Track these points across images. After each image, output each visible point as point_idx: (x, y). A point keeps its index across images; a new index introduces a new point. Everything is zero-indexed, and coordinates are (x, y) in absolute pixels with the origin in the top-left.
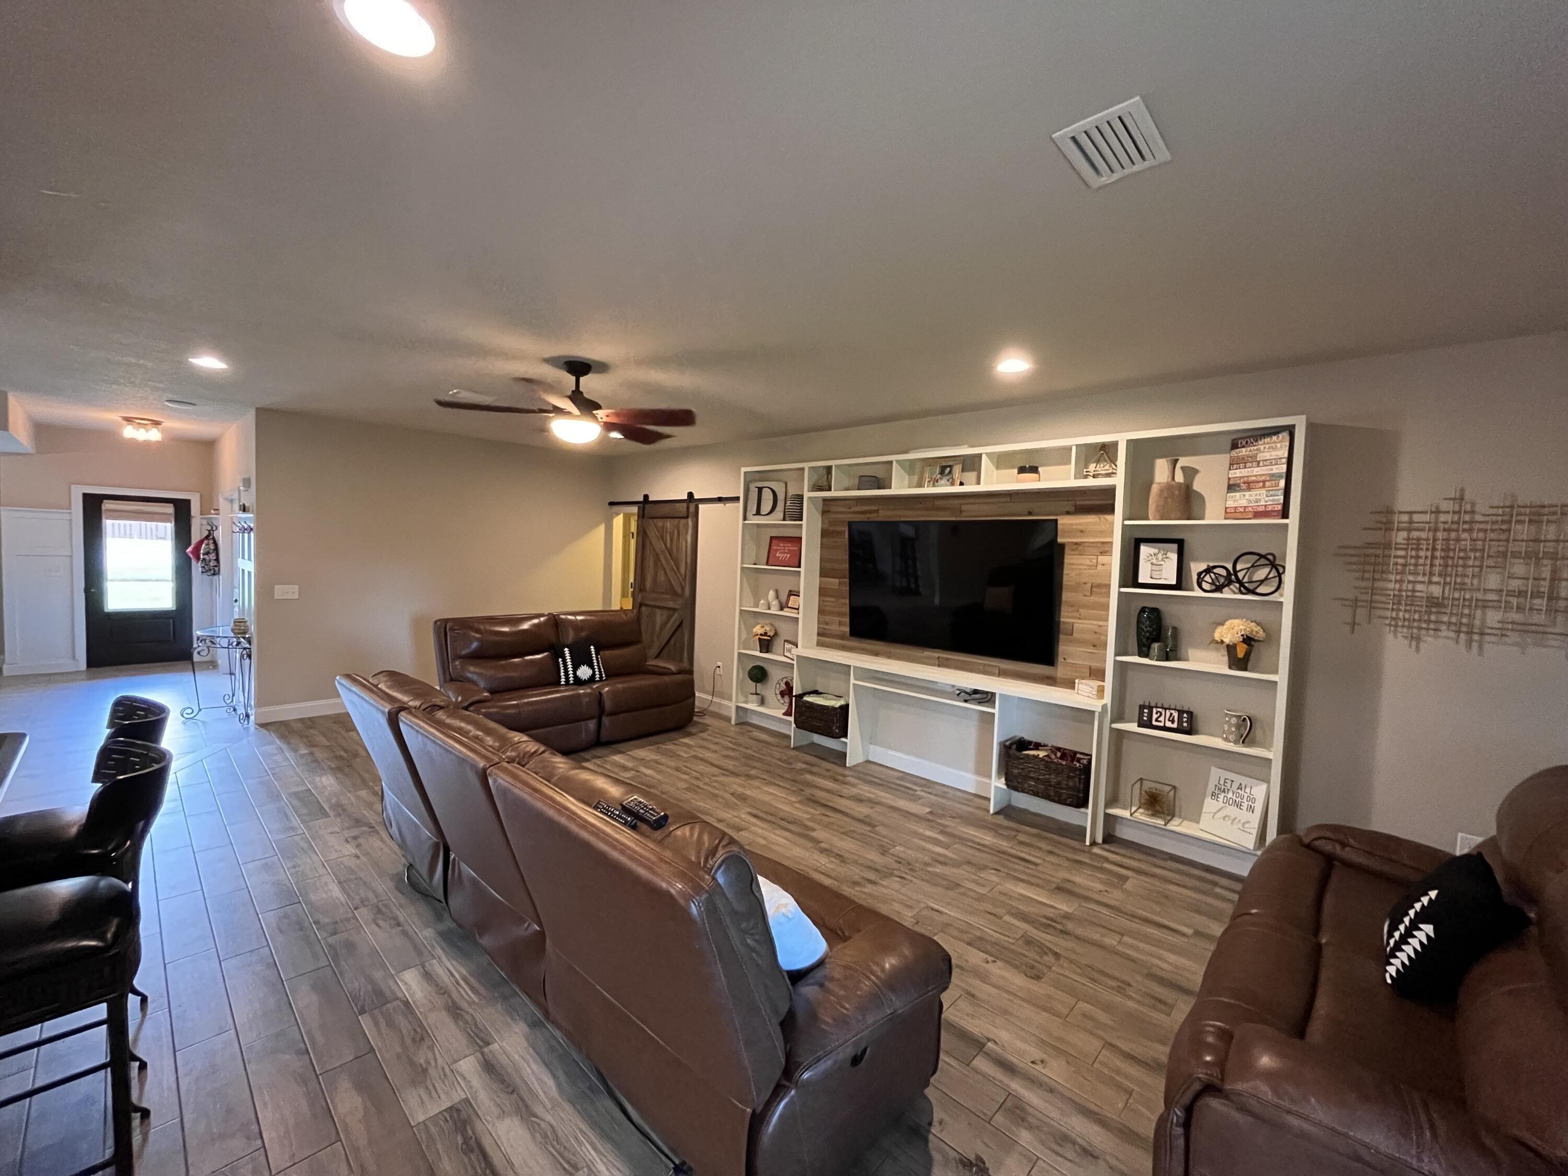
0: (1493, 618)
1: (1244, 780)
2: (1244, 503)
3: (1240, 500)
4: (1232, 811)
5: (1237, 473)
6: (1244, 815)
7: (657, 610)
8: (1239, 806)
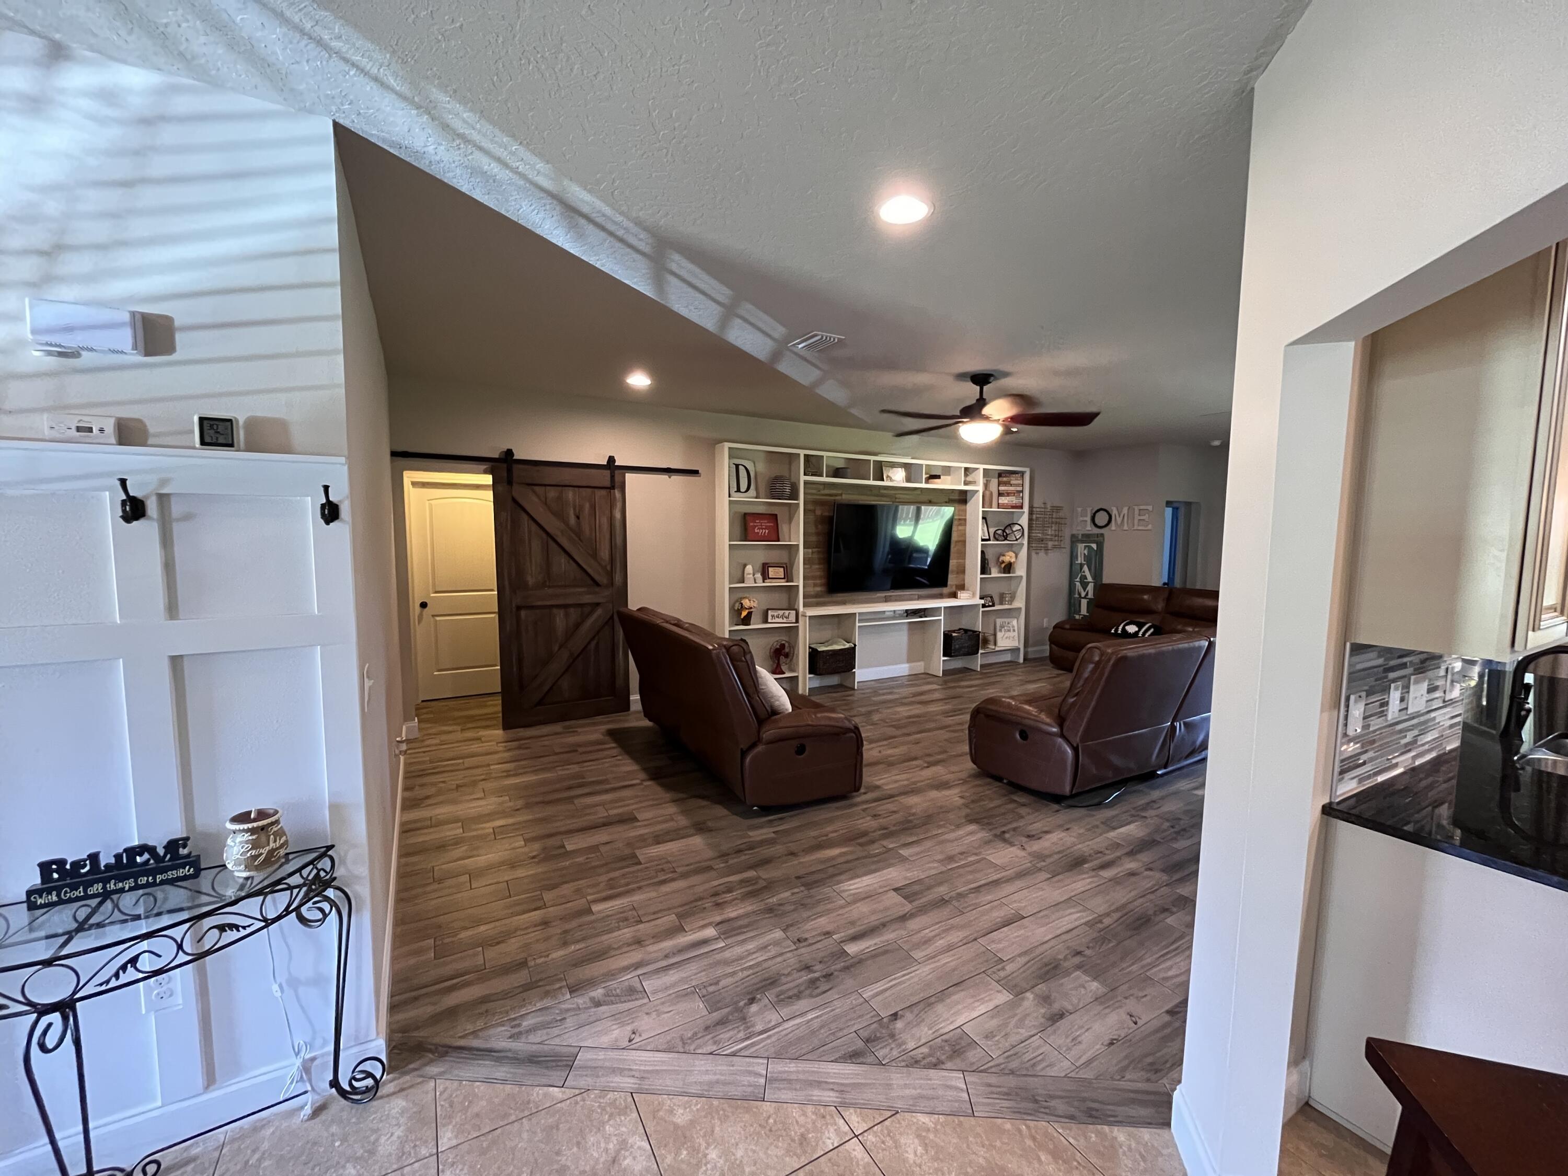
0: (1050, 544)
1: (1006, 620)
2: (1006, 502)
3: (1004, 500)
4: (1008, 634)
5: (1001, 488)
6: (1011, 634)
7: (555, 611)
8: (1009, 631)
